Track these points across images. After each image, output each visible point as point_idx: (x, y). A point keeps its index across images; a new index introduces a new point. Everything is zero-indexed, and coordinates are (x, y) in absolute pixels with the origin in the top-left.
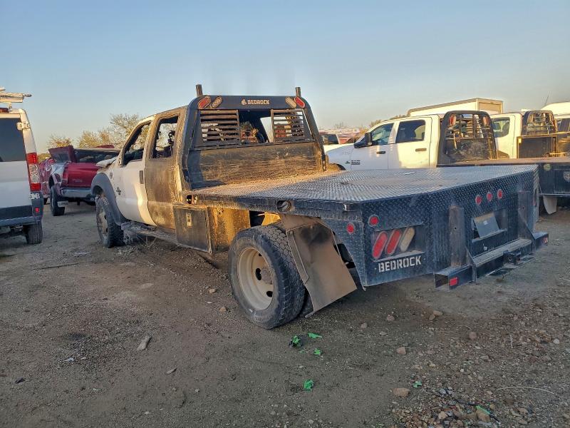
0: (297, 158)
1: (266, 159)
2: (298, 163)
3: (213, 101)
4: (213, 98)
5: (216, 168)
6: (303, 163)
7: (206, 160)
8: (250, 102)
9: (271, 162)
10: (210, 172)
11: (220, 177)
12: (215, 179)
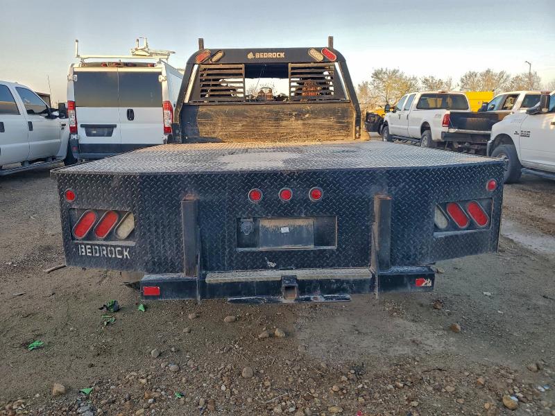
0: (321, 121)
1: (277, 120)
2: (322, 127)
3: (213, 56)
4: (214, 53)
5: (215, 125)
6: (330, 127)
7: (205, 116)
8: (258, 55)
9: (284, 123)
10: (208, 128)
11: (218, 134)
12: (213, 136)
